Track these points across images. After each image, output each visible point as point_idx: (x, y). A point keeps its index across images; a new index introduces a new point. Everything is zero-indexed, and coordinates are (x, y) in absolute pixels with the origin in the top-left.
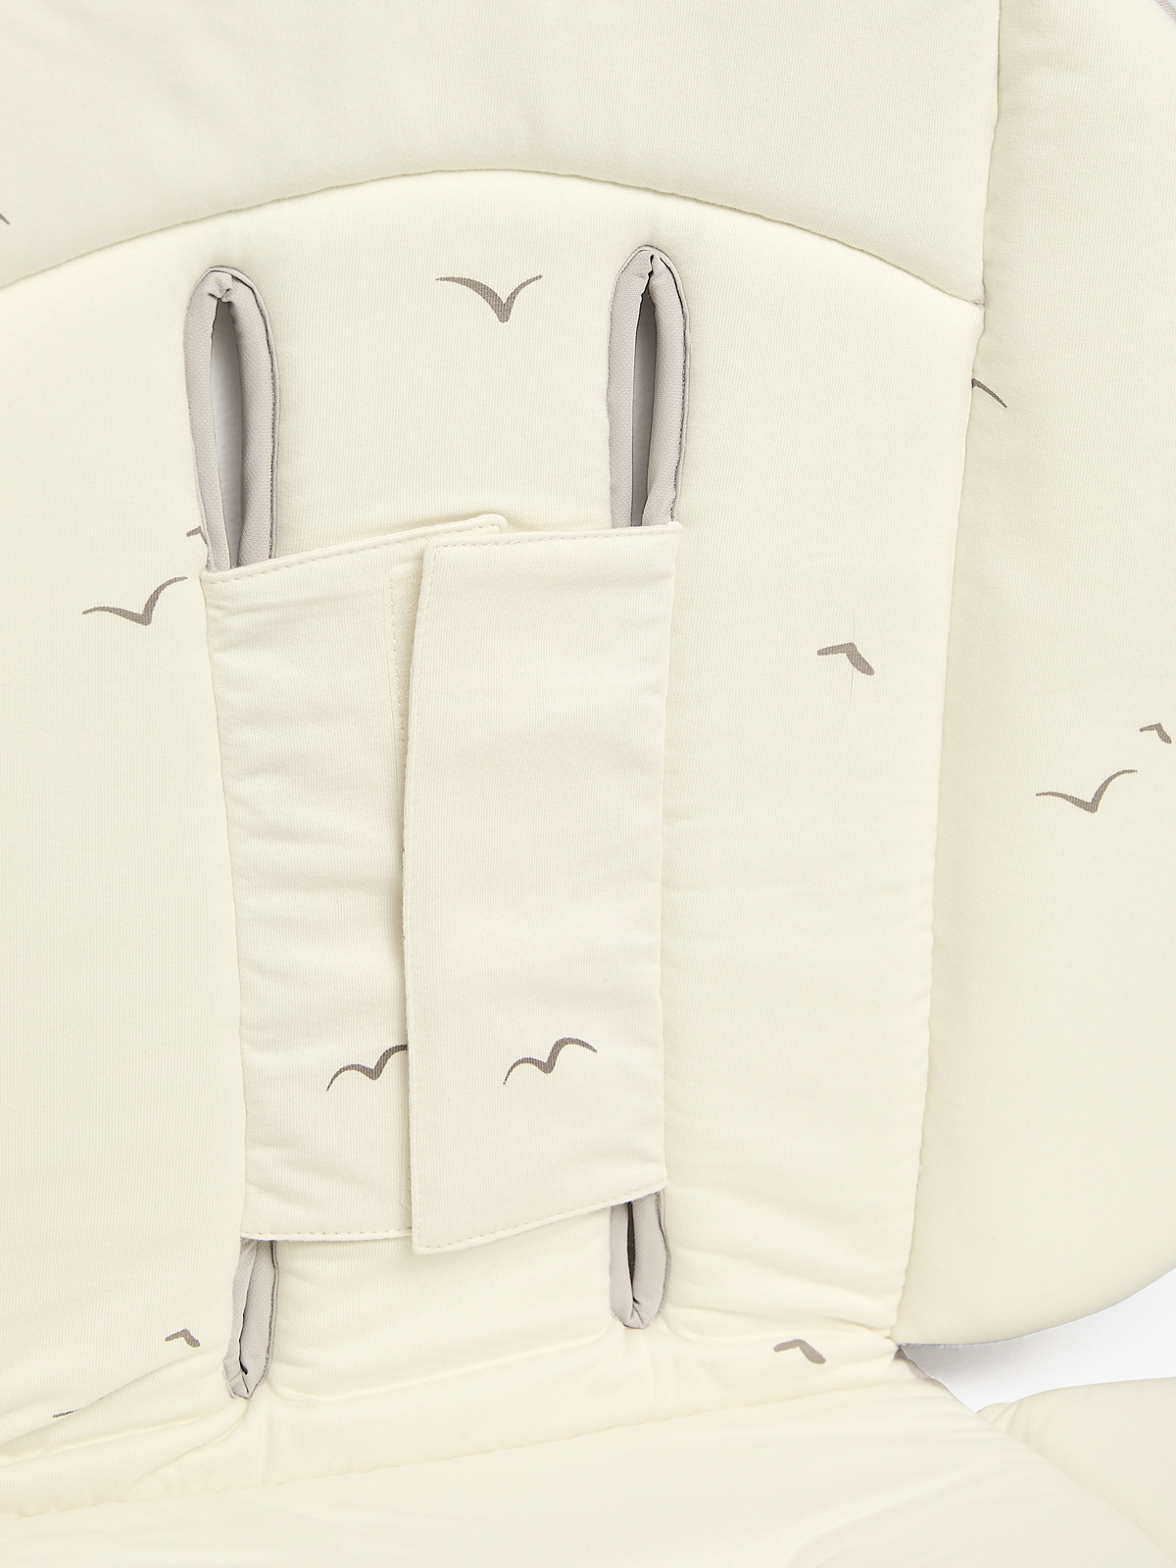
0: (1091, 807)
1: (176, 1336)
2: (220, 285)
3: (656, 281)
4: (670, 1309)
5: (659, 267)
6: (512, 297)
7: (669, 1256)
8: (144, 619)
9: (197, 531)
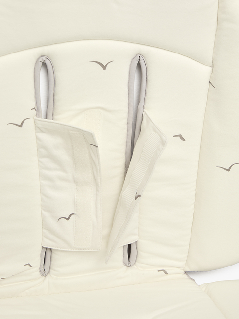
0: (228, 170)
1: (27, 264)
2: (42, 59)
3: (140, 62)
4: (137, 263)
5: (141, 58)
6: (106, 65)
7: (137, 253)
8: (21, 126)
9: (34, 109)
